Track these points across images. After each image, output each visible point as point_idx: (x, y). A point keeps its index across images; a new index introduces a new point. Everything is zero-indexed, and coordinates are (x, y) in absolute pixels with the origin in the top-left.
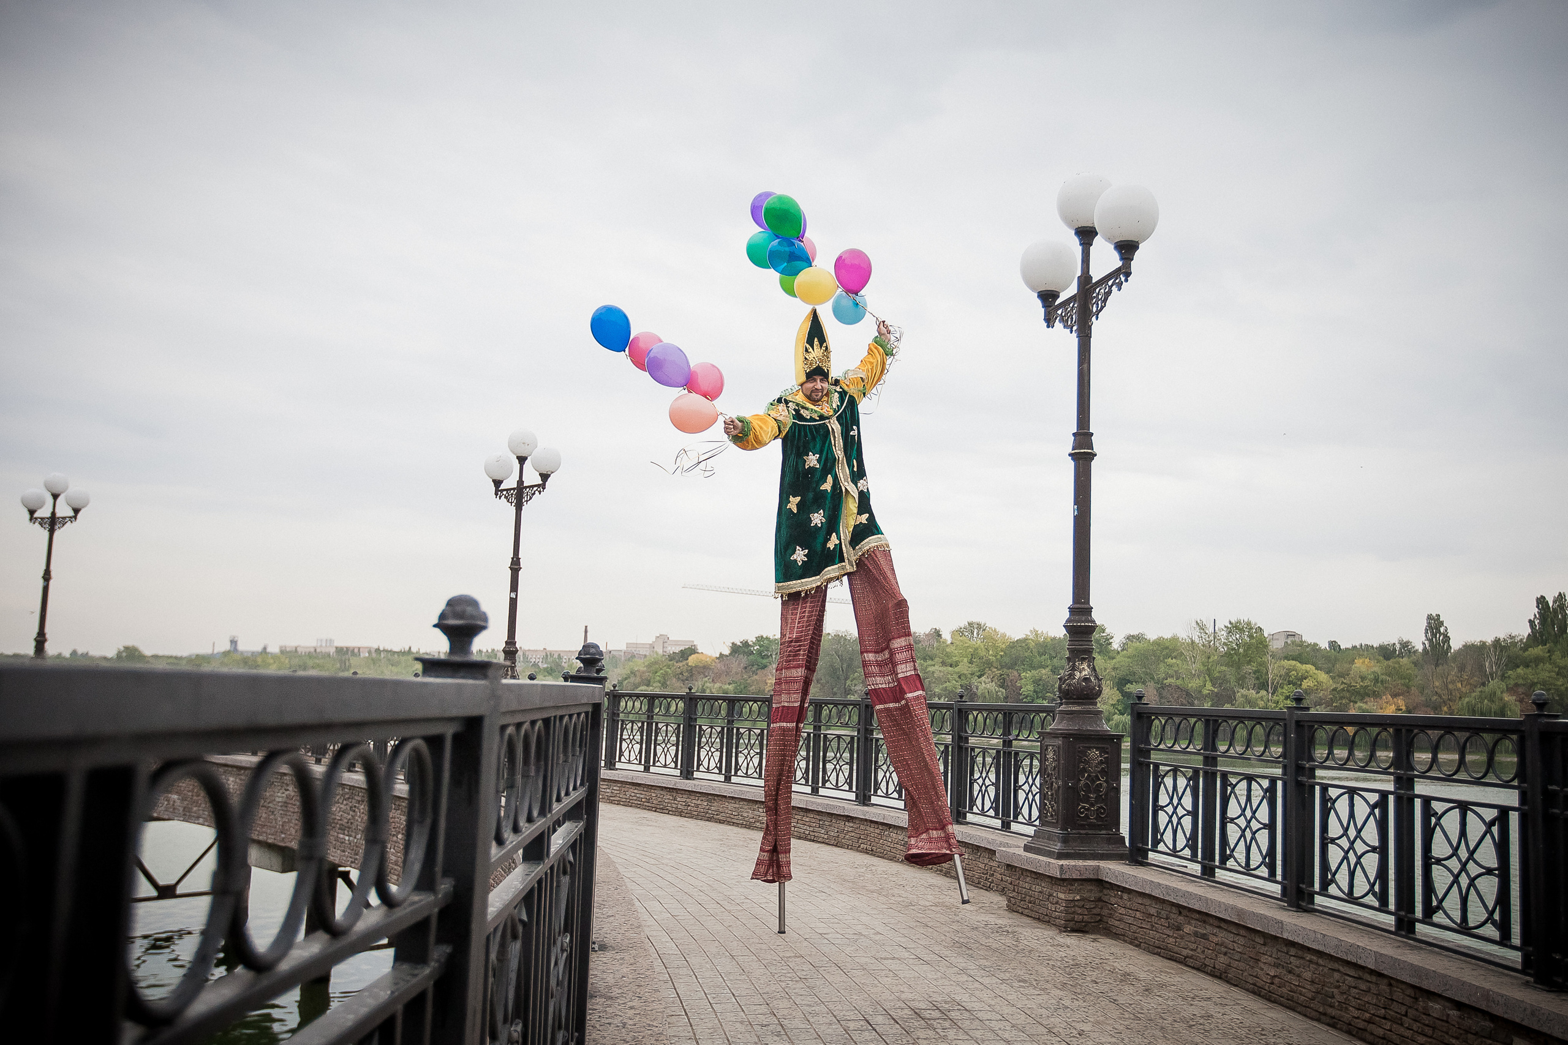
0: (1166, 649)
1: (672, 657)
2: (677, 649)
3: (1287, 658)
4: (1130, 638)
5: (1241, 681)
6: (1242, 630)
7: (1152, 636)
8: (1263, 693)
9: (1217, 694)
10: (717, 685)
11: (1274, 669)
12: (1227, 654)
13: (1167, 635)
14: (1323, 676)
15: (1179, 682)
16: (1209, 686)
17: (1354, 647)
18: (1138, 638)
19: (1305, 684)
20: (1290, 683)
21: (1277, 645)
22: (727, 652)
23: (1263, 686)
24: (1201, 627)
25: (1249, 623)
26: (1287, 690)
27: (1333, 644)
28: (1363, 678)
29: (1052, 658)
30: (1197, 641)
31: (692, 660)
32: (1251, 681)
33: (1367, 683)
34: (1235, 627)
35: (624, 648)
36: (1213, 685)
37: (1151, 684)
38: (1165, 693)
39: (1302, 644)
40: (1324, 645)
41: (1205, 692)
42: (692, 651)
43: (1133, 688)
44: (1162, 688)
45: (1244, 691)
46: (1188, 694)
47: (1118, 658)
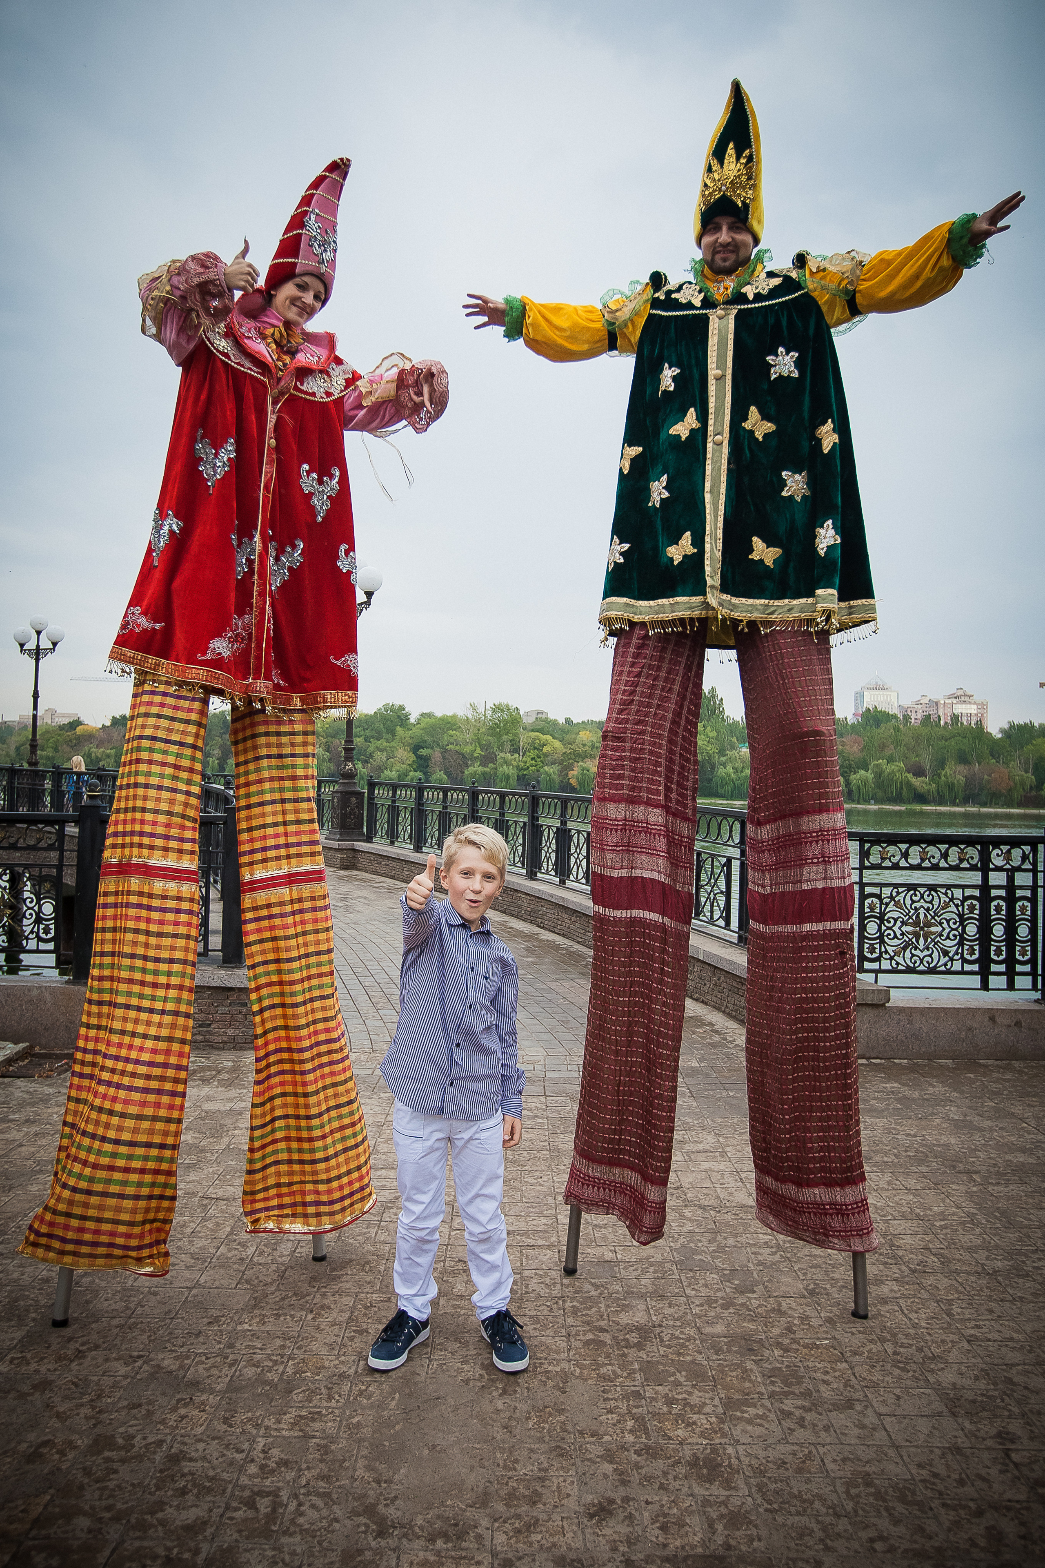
0: (449, 724)
1: (62, 728)
2: (66, 721)
3: (533, 731)
4: (422, 715)
5: (501, 747)
6: (502, 710)
7: (439, 714)
8: (516, 755)
9: (484, 756)
10: (101, 750)
11: (524, 738)
12: (491, 728)
13: (450, 714)
14: (557, 744)
15: (457, 748)
16: (478, 750)
17: (583, 722)
18: (429, 715)
19: (545, 749)
20: (535, 748)
21: (528, 720)
22: (108, 723)
23: (515, 750)
24: (474, 707)
25: (507, 706)
26: (532, 753)
27: (568, 721)
28: (584, 745)
29: (364, 730)
30: (470, 717)
31: (79, 730)
32: (508, 747)
33: (587, 748)
34: (497, 709)
35: (17, 719)
36: (482, 750)
37: (437, 749)
38: (447, 755)
39: (546, 721)
40: (561, 721)
41: (476, 755)
42: (77, 723)
43: (423, 752)
44: (445, 752)
45: (503, 755)
46: (464, 756)
47: (414, 730)
